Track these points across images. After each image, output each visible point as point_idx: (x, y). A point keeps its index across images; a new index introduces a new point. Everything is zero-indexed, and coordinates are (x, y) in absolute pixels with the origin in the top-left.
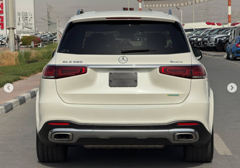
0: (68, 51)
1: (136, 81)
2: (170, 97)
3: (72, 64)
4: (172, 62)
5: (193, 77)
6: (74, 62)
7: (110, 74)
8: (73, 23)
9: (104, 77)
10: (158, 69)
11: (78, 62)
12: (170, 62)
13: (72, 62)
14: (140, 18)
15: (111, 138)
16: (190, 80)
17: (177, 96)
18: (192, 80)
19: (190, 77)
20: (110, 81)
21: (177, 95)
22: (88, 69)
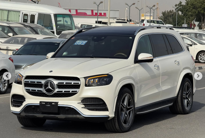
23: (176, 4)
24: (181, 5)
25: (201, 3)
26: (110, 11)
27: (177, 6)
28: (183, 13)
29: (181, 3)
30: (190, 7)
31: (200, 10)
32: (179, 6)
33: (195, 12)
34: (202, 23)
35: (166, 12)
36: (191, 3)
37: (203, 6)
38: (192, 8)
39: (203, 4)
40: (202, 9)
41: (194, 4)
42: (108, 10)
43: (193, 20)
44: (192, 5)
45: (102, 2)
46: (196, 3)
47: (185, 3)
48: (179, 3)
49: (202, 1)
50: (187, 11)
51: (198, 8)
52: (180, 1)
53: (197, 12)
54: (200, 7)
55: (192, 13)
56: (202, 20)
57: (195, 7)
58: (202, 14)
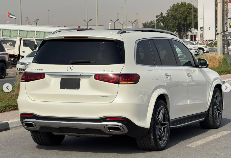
0: (37, 61)
1: (79, 85)
2: (102, 97)
3: (36, 71)
4: (105, 71)
5: (121, 83)
6: (38, 70)
7: (62, 79)
8: (45, 40)
9: (57, 81)
10: (94, 76)
11: (40, 70)
12: (104, 71)
13: (37, 70)
14: (87, 37)
15: (60, 128)
16: (117, 85)
17: (108, 98)
18: (119, 85)
19: (118, 83)
20: (61, 84)
21: (108, 96)
22: (46, 75)
23: (157, 16)
24: (162, 16)
25: (181, 14)
26: (98, 26)
27: (158, 17)
28: (164, 24)
29: (162, 14)
30: (170, 18)
31: (180, 21)
32: (159, 17)
33: (176, 23)
34: (183, 34)
35: (147, 23)
36: (171, 14)
37: (183, 16)
38: (172, 20)
39: (182, 15)
40: (183, 20)
41: (174, 16)
42: (96, 26)
43: (175, 31)
44: (173, 16)
45: (91, 20)
46: (176, 14)
47: (166, 14)
48: (160, 14)
49: (182, 12)
50: (168, 22)
51: (178, 19)
52: (161, 13)
53: (177, 23)
54: (180, 18)
55: (172, 24)
56: (182, 31)
57: (175, 18)
58: (182, 24)
